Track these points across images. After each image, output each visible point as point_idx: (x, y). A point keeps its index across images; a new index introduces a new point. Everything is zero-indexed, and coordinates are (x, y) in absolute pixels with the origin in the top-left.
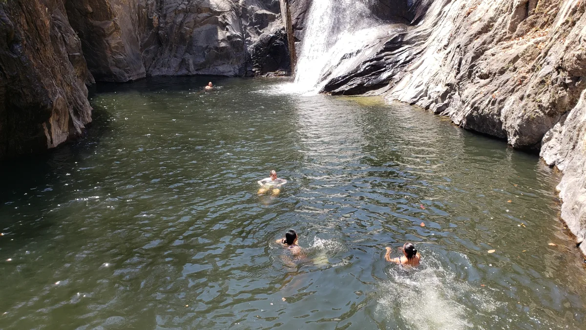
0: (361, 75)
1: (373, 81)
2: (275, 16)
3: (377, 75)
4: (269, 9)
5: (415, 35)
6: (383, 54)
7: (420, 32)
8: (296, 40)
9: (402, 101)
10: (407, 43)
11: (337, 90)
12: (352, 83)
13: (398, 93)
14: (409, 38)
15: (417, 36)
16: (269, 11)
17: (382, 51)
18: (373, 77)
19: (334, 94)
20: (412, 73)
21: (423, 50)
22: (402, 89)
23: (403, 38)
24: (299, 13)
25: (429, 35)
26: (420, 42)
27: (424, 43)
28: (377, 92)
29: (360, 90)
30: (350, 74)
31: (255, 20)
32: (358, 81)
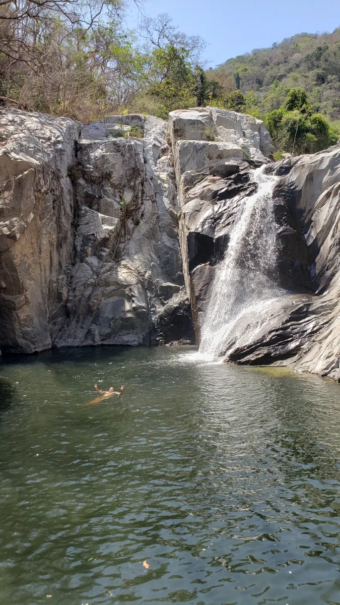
0: (268, 344)
1: (280, 350)
2: (179, 288)
3: (284, 344)
4: (173, 281)
5: (321, 305)
6: (289, 324)
7: (325, 302)
8: (200, 310)
9: (312, 372)
10: (313, 313)
11: (243, 360)
12: (258, 352)
13: (308, 364)
14: (315, 308)
15: (322, 306)
16: (173, 283)
17: (287, 321)
18: (280, 347)
19: (240, 364)
20: (321, 343)
21: (330, 320)
22: (312, 360)
23: (308, 309)
24: (202, 285)
25: (336, 304)
26: (326, 312)
27: (331, 313)
28: (286, 362)
29: (267, 360)
30: (255, 344)
31: (160, 292)
32: (264, 351)
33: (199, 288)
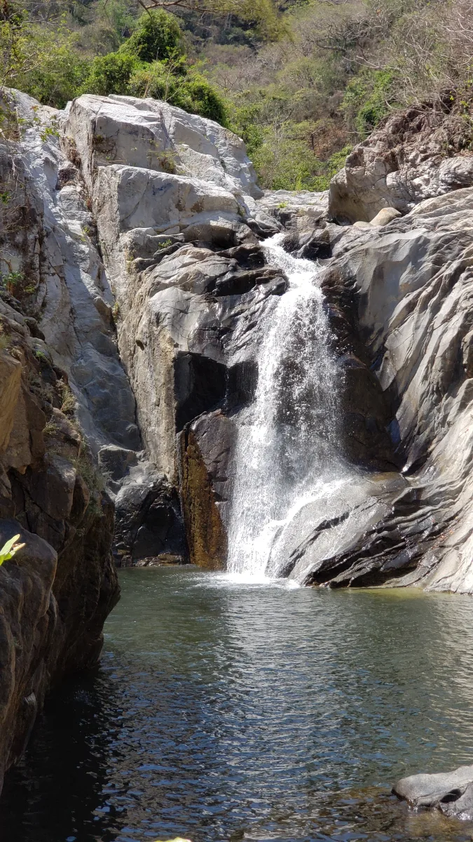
0: (368, 554)
1: (394, 563)
2: (135, 455)
3: (394, 553)
4: (118, 441)
5: (438, 490)
6: (394, 521)
7: (444, 486)
8: (219, 497)
9: (459, 591)
10: (428, 503)
11: (339, 579)
12: (357, 567)
13: (448, 580)
14: (429, 495)
15: (441, 493)
16: (121, 446)
17: (391, 517)
18: (390, 556)
19: (335, 586)
20: (457, 549)
21: (457, 515)
22: (453, 575)
23: (419, 496)
24: (218, 452)
25: (460, 490)
26: (448, 502)
27: (454, 503)
28: (407, 579)
29: (375, 577)
30: (345, 556)
31: (103, 461)
32: (368, 565)
33: (213, 457)
